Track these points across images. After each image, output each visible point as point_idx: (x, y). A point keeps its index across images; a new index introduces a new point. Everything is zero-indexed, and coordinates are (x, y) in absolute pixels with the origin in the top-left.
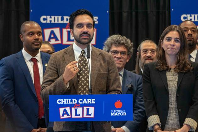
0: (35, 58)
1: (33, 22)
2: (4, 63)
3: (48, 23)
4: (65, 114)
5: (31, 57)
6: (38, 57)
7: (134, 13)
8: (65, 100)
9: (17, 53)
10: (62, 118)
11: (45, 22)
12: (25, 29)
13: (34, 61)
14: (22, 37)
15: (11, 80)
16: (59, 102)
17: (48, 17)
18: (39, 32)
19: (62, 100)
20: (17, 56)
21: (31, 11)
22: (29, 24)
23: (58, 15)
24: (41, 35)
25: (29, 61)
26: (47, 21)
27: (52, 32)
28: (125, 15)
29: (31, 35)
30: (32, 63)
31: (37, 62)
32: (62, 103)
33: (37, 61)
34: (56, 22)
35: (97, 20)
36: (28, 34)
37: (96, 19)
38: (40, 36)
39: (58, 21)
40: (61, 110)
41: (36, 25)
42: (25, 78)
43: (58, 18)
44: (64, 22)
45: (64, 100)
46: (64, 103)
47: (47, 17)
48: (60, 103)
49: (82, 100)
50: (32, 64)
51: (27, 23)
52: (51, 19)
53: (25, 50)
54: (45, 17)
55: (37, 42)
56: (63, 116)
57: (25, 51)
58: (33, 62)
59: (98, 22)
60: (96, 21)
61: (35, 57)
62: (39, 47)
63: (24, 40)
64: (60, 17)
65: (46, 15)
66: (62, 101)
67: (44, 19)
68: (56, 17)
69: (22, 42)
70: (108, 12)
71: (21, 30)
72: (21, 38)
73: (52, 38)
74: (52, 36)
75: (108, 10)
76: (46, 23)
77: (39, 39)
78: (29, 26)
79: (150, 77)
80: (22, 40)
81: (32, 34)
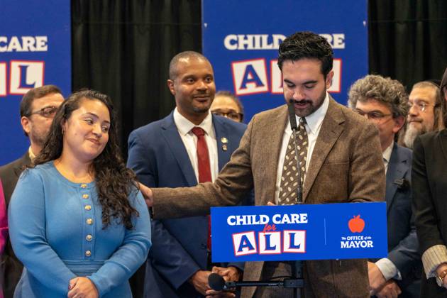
0: (200, 128)
1: (196, 54)
2: (136, 140)
3: (241, 51)
4: (245, 246)
5: (192, 125)
6: (207, 125)
7: (420, 24)
8: (244, 217)
9: (162, 118)
10: (237, 254)
11: (234, 47)
12: (178, 69)
13: (199, 133)
14: (173, 85)
15: (149, 174)
16: (232, 220)
17: (241, 37)
18: (208, 75)
19: (238, 217)
20: (162, 126)
21: (206, 25)
22: (186, 58)
23: (261, 32)
24: (212, 79)
25: (189, 133)
26: (238, 46)
27: (250, 69)
28: (401, 28)
29: (191, 81)
30: (195, 137)
31: (204, 135)
32: (238, 223)
33: (204, 132)
34: (257, 47)
35: (344, 41)
36: (185, 80)
37: (340, 39)
38: (209, 83)
39: (261, 45)
40: (237, 238)
41: (201, 60)
42: (180, 169)
43: (261, 39)
44: (273, 46)
45: (241, 218)
46: (241, 222)
47: (238, 38)
48: (234, 224)
49: (279, 216)
50: (194, 140)
51: (182, 57)
52: (246, 42)
53: (179, 111)
54: (233, 37)
55: (203, 95)
56: (240, 250)
57: (179, 114)
58: (196, 135)
59: (346, 46)
60: (340, 44)
61: (199, 126)
62: (206, 105)
63: (178, 91)
64: (265, 37)
65: (236, 33)
66: (239, 220)
67: (233, 42)
68: (257, 37)
69: (173, 97)
70: (364, 23)
71: (171, 71)
72: (171, 87)
73: (250, 81)
74: (250, 77)
75: (365, 20)
76: (237, 51)
77: (206, 89)
78: (186, 63)
79: (425, 164)
80: (172, 91)
81: (193, 79)
